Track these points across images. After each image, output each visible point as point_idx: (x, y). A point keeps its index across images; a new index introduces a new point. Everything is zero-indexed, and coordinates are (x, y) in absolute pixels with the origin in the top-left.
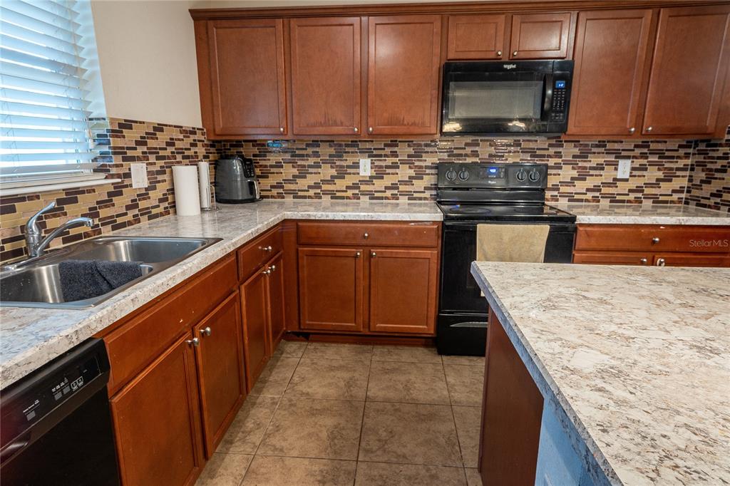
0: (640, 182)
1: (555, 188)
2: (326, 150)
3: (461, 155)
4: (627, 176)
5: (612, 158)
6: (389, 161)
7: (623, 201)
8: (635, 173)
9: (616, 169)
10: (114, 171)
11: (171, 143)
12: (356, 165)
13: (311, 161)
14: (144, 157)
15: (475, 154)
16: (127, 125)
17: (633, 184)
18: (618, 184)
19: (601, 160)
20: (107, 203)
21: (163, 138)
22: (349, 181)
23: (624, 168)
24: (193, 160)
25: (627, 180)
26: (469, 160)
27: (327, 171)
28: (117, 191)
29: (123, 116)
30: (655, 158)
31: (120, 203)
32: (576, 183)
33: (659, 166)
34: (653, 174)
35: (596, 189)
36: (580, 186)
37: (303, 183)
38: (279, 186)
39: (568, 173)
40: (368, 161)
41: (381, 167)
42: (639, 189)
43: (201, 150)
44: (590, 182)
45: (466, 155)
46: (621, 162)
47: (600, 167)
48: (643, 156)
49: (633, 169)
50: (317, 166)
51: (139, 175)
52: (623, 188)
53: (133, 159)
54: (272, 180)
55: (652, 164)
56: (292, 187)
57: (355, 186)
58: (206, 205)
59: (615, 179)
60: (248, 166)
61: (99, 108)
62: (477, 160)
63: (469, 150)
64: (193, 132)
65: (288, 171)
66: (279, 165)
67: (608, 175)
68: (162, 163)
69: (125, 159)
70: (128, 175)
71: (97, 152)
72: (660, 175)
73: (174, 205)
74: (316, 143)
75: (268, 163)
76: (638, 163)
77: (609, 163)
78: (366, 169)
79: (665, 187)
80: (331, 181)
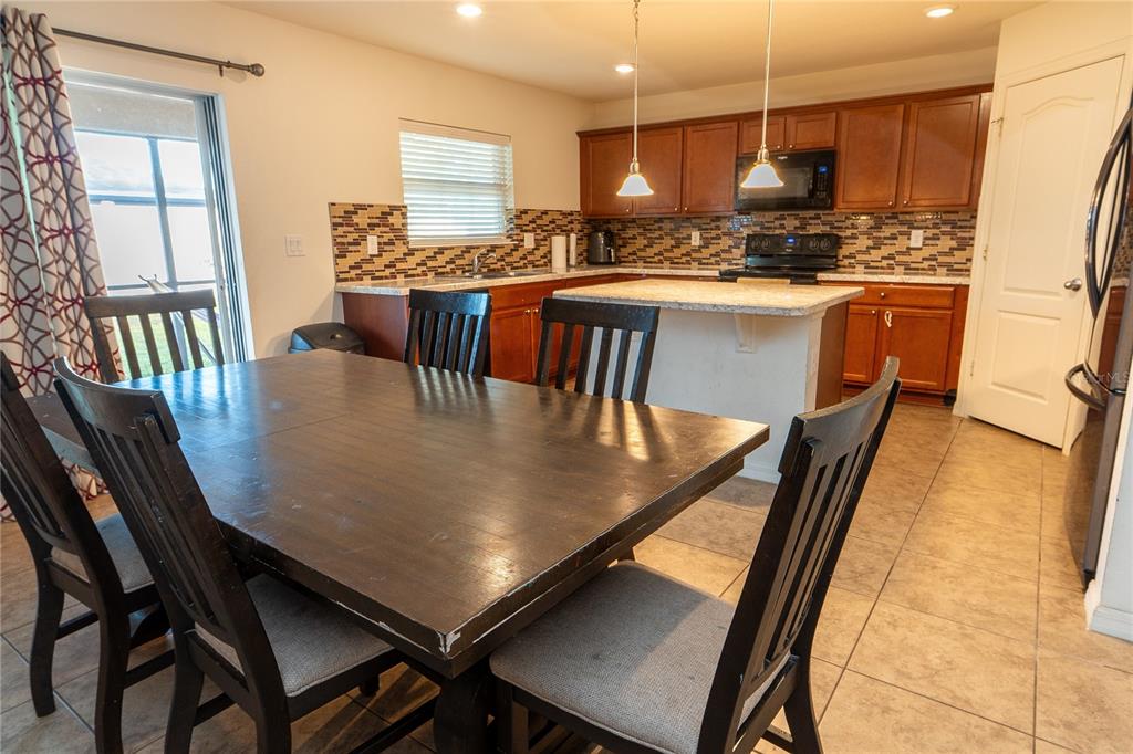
0: (934, 251)
1: (851, 256)
2: (667, 225)
3: (770, 228)
4: (920, 245)
5: (905, 229)
6: (714, 233)
7: (918, 269)
8: (927, 242)
9: (909, 239)
10: (515, 238)
11: (553, 222)
12: (689, 237)
13: (657, 234)
14: (534, 230)
15: (782, 227)
16: (525, 212)
17: (927, 252)
18: (912, 252)
19: (895, 231)
20: (508, 255)
21: (547, 219)
22: (683, 250)
23: (917, 238)
24: (567, 233)
25: (920, 249)
26: (777, 232)
27: (669, 242)
28: (516, 249)
29: (523, 207)
30: (947, 228)
31: (517, 255)
32: (872, 251)
33: (953, 236)
34: (946, 243)
35: (891, 257)
36: (875, 255)
37: (651, 251)
38: (634, 254)
39: (864, 242)
40: (698, 233)
41: (707, 238)
42: (932, 258)
43: (577, 226)
44: (885, 251)
45: (775, 228)
46: (915, 233)
47: (894, 237)
48: (935, 226)
49: (926, 238)
50: (661, 238)
51: (529, 241)
52: (917, 256)
53: (526, 231)
54: (629, 249)
55: (944, 233)
56: (643, 254)
57: (688, 254)
58: (573, 262)
59: (909, 248)
60: (610, 237)
61: (511, 205)
62: (784, 231)
63: (777, 223)
64: (571, 214)
65: (642, 242)
66: (634, 238)
67: (901, 244)
68: (545, 234)
69: (522, 231)
70: (523, 240)
71: (508, 228)
72: (954, 244)
73: (550, 261)
74: (660, 220)
75: (627, 236)
76: (930, 233)
77: (901, 233)
78: (696, 239)
79: (959, 256)
80: (671, 250)
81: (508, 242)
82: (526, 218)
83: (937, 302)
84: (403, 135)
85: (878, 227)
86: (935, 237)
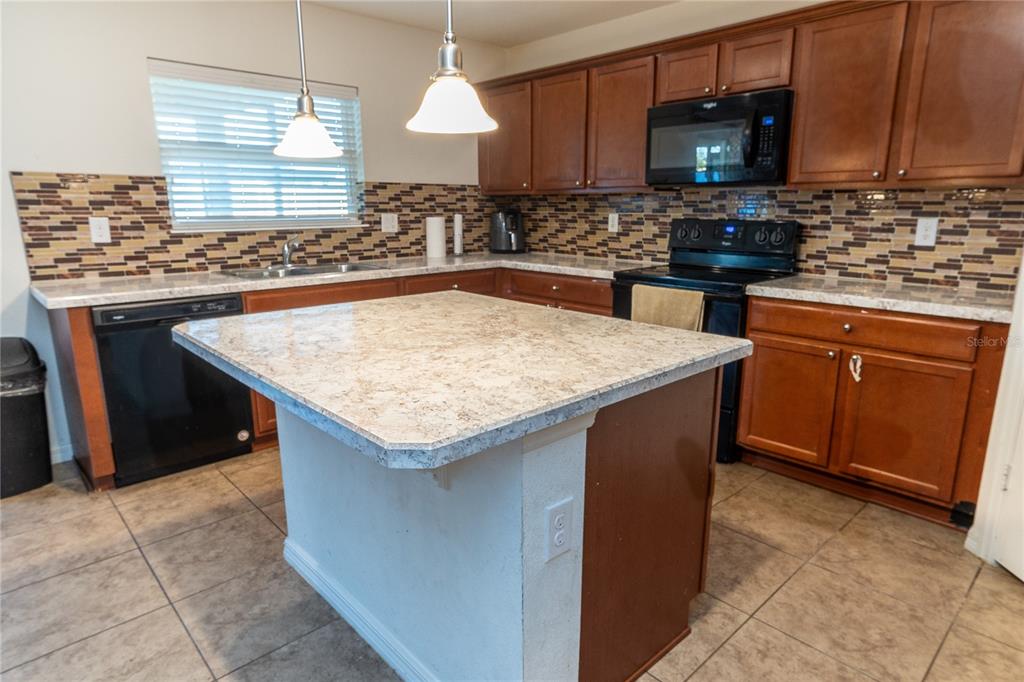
0: (955, 253)
1: (821, 255)
2: (581, 205)
3: (706, 210)
4: (931, 242)
5: (907, 215)
6: (635, 216)
7: (925, 281)
8: (945, 238)
9: (913, 232)
10: (366, 219)
11: (431, 198)
12: (605, 221)
13: (570, 215)
14: (398, 209)
15: (722, 208)
16: (383, 186)
17: (943, 255)
18: (917, 253)
19: (889, 219)
20: (357, 240)
21: (419, 195)
22: (599, 237)
23: (927, 230)
25: (931, 249)
26: (716, 216)
27: (583, 226)
28: (367, 233)
29: (378, 180)
30: (983, 216)
31: (367, 242)
32: (851, 249)
33: (991, 229)
34: (979, 241)
35: (882, 260)
36: (857, 255)
37: (564, 237)
38: (544, 240)
39: (839, 235)
40: (616, 216)
41: (627, 223)
42: (952, 264)
43: (471, 205)
44: (872, 250)
45: (713, 210)
46: (922, 222)
47: (888, 229)
48: (961, 212)
49: (942, 232)
50: (574, 220)
51: (390, 223)
52: (926, 261)
53: (385, 211)
54: (540, 235)
55: (975, 225)
56: (554, 241)
57: (604, 243)
58: (458, 249)
59: (912, 247)
61: (361, 178)
62: (725, 216)
63: (715, 205)
64: (463, 188)
65: (554, 225)
66: (545, 220)
67: (899, 239)
68: (418, 214)
69: (376, 211)
70: (379, 223)
71: (359, 206)
72: (993, 242)
73: (425, 249)
74: (573, 198)
75: (538, 218)
76: (950, 223)
77: (901, 223)
78: (614, 225)
79: (1001, 263)
80: (584, 237)
81: (357, 224)
82: (384, 194)
83: (943, 348)
84: (152, 80)
86: (960, 231)
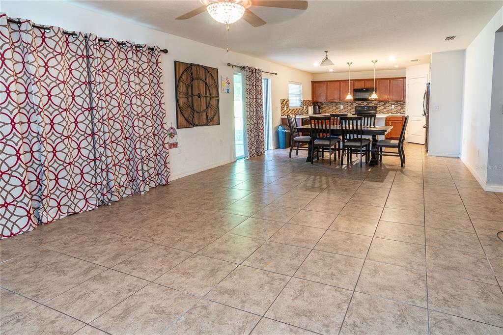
0: (397, 109)
1: (380, 111)
2: (334, 104)
3: (360, 105)
5: (391, 105)
6: (346, 106)
8: (395, 108)
12: (340, 107)
13: (331, 106)
14: (305, 105)
17: (395, 110)
19: (388, 105)
20: (301, 111)
21: (308, 102)
23: (393, 107)
24: (310, 106)
27: (334, 108)
29: (304, 99)
30: (399, 105)
31: (303, 111)
33: (401, 106)
34: (399, 108)
36: (385, 110)
37: (330, 110)
38: (325, 111)
39: (382, 108)
42: (397, 111)
43: (311, 104)
44: (387, 110)
48: (397, 104)
51: (305, 108)
52: (393, 110)
56: (327, 111)
57: (340, 111)
60: (319, 107)
61: (302, 99)
62: (364, 105)
63: (362, 103)
65: (327, 108)
66: (325, 107)
67: (390, 108)
68: (307, 106)
69: (303, 105)
70: (303, 107)
71: (301, 104)
72: (401, 108)
73: (309, 112)
74: (332, 103)
75: (323, 106)
78: (342, 107)
79: (402, 110)
80: (335, 110)
81: (301, 108)
82: (305, 102)
83: (399, 119)
84: (289, 85)
85: (385, 104)
86: (397, 107)
